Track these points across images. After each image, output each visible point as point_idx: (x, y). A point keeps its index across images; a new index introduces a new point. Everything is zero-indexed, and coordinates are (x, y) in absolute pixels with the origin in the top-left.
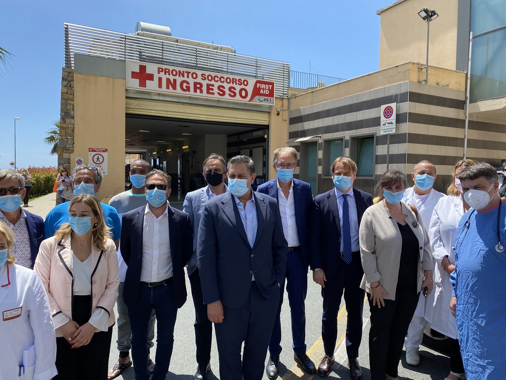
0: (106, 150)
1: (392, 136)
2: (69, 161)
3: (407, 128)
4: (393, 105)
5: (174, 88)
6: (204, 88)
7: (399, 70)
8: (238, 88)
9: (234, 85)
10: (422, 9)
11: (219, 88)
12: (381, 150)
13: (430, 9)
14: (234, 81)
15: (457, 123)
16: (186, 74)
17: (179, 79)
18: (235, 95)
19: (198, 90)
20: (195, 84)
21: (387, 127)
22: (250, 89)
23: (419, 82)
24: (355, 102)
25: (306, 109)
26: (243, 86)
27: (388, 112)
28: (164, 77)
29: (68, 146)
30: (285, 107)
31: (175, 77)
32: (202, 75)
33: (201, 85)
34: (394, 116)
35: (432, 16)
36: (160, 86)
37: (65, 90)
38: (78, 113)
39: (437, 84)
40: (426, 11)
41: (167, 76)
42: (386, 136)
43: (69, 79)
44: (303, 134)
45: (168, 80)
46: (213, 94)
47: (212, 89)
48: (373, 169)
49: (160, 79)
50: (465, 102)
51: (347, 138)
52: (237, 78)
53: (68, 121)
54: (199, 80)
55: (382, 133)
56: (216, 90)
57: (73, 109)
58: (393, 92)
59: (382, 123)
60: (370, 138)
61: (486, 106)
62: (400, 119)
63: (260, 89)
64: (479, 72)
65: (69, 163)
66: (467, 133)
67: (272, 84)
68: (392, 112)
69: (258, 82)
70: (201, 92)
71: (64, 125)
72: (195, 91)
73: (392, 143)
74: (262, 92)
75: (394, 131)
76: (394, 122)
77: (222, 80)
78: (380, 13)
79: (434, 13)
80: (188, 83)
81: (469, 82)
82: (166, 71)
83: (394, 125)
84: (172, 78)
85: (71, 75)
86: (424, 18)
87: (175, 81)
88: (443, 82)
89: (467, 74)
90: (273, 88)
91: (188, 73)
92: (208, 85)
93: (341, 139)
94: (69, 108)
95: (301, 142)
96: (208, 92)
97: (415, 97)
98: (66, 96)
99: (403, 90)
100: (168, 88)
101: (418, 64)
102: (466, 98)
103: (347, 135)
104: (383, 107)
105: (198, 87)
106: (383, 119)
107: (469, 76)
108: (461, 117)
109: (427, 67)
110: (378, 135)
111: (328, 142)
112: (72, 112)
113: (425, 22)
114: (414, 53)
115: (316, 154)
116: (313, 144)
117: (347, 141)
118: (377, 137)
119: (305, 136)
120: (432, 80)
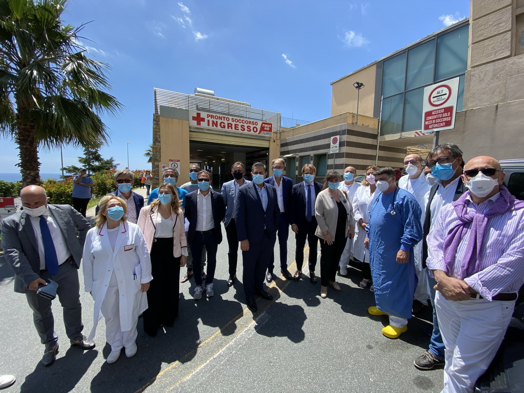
0: (179, 161)
1: (336, 154)
2: (158, 166)
3: (345, 149)
4: (338, 137)
5: (217, 126)
6: (233, 127)
7: (343, 117)
8: (252, 126)
9: (250, 125)
10: (355, 82)
11: (241, 126)
12: (330, 162)
13: (360, 82)
14: (250, 122)
15: (373, 147)
16: (223, 118)
17: (219, 121)
18: (250, 131)
19: (230, 128)
20: (228, 124)
21: (334, 149)
22: (259, 127)
23: (353, 124)
24: (317, 135)
25: (290, 139)
26: (255, 126)
27: (335, 141)
28: (211, 120)
29: (157, 158)
30: (278, 138)
31: (217, 120)
32: (232, 119)
33: (232, 125)
34: (338, 143)
35: (361, 86)
36: (209, 125)
38: (162, 139)
39: (363, 125)
40: (358, 83)
41: (212, 119)
42: (333, 154)
43: (157, 120)
44: (288, 152)
45: (213, 121)
46: (238, 130)
47: (238, 127)
48: (326, 172)
49: (209, 121)
50: (377, 135)
51: (312, 155)
52: (252, 121)
53: (157, 144)
54: (230, 122)
55: (331, 152)
56: (240, 128)
57: (160, 137)
58: (338, 130)
59: (331, 147)
60: (325, 155)
61: (389, 138)
62: (341, 144)
63: (264, 127)
64: (385, 119)
65: (158, 168)
66: (378, 153)
67: (271, 124)
68: (337, 141)
69: (263, 123)
70: (232, 128)
71: (155, 147)
72: (228, 128)
73: (336, 158)
74: (265, 129)
75: (338, 151)
76: (338, 146)
77: (243, 122)
78: (331, 85)
79: (362, 84)
80: (224, 123)
81: (380, 124)
82: (212, 117)
83: (338, 148)
84: (215, 120)
85: (158, 118)
86: (356, 87)
87: (217, 122)
88: (367, 124)
89: (379, 120)
90: (271, 126)
91: (224, 118)
92: (235, 125)
93: (309, 156)
94: (157, 136)
95: (287, 157)
96: (235, 129)
97: (351, 132)
98: (155, 130)
99: (343, 129)
100: (213, 126)
101: (352, 113)
102: (378, 132)
103: (312, 153)
104: (332, 138)
105: (230, 126)
106: (332, 144)
107: (380, 121)
108: (375, 144)
109: (357, 115)
110: (329, 153)
111: (301, 157)
112: (159, 139)
113: (357, 90)
114: (351, 107)
115: (295, 164)
116: (293, 158)
117: (312, 157)
118: (328, 155)
119: (289, 154)
120: (360, 123)
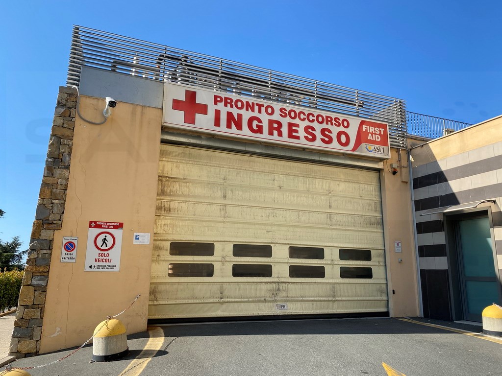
0: (121, 226)
2: (50, 244)
5: (239, 127)
6: (285, 130)
8: (335, 130)
9: (329, 126)
11: (307, 129)
14: (328, 120)
17: (246, 115)
19: (276, 132)
29: (51, 217)
31: (240, 112)
33: (280, 124)
36: (217, 123)
37: (60, 122)
43: (70, 104)
44: (450, 200)
46: (298, 138)
47: (297, 131)
49: (217, 113)
56: (302, 133)
57: (70, 154)
63: (367, 133)
65: (50, 249)
74: (370, 137)
84: (235, 112)
85: (73, 98)
91: (260, 106)
92: (290, 125)
94: (62, 150)
98: (59, 132)
105: (276, 127)
112: (67, 158)
